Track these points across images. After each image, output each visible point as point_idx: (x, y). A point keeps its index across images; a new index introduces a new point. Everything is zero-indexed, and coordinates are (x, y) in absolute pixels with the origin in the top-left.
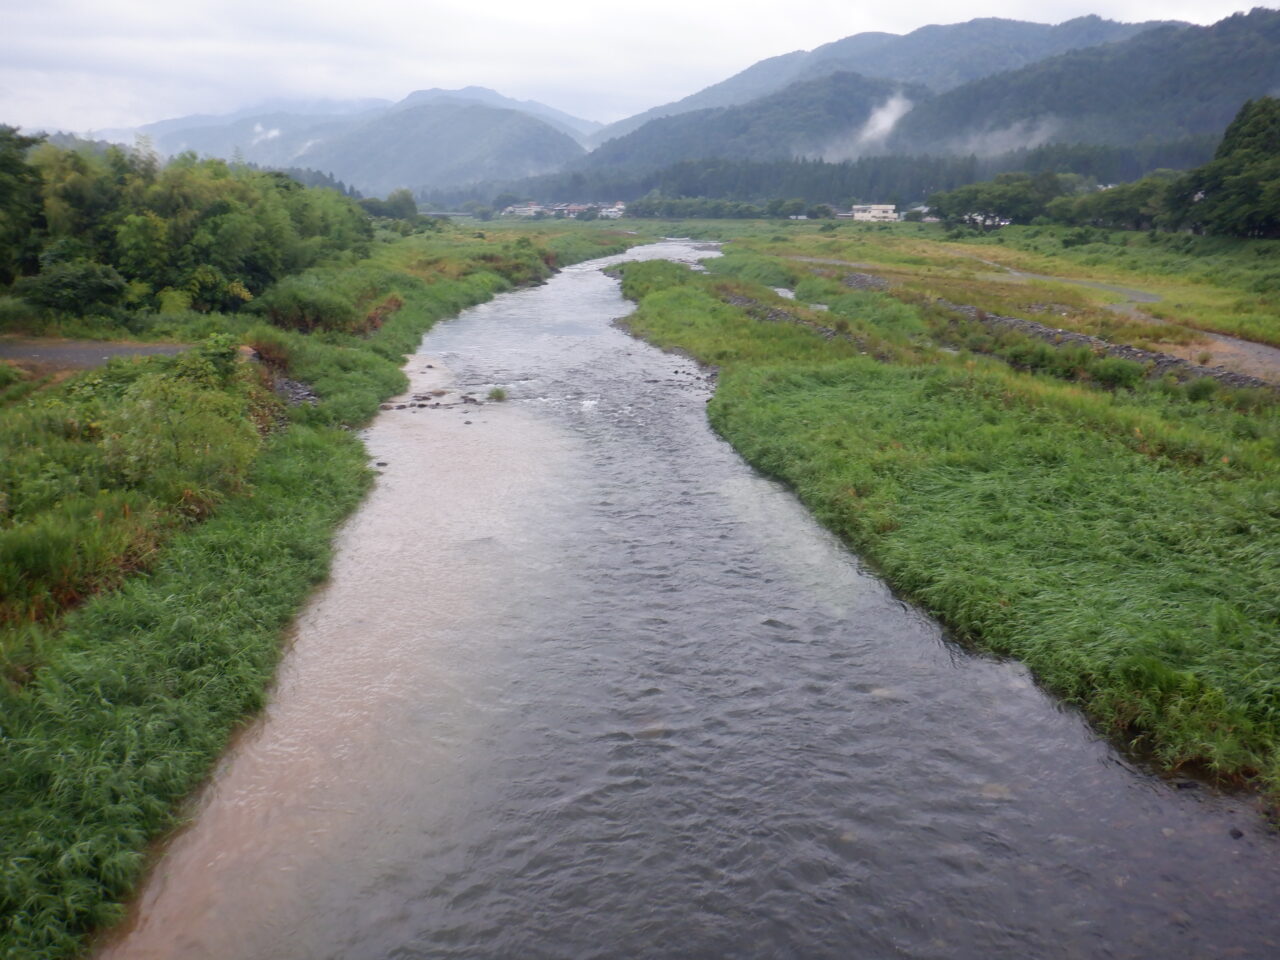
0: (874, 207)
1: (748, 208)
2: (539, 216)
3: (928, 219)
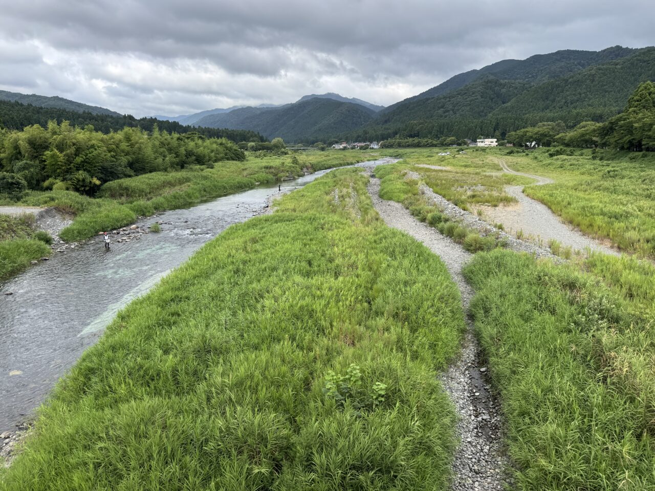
0: (486, 140)
3: (507, 145)
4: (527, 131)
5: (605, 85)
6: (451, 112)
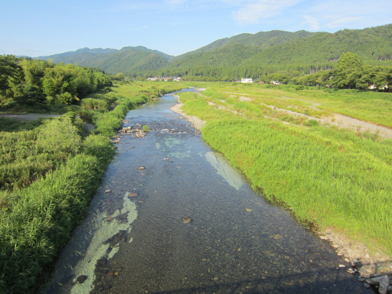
0: (247, 79)
1: (212, 79)
2: (157, 81)
3: (261, 82)
4: (274, 75)
5: (301, 51)
6: (217, 62)
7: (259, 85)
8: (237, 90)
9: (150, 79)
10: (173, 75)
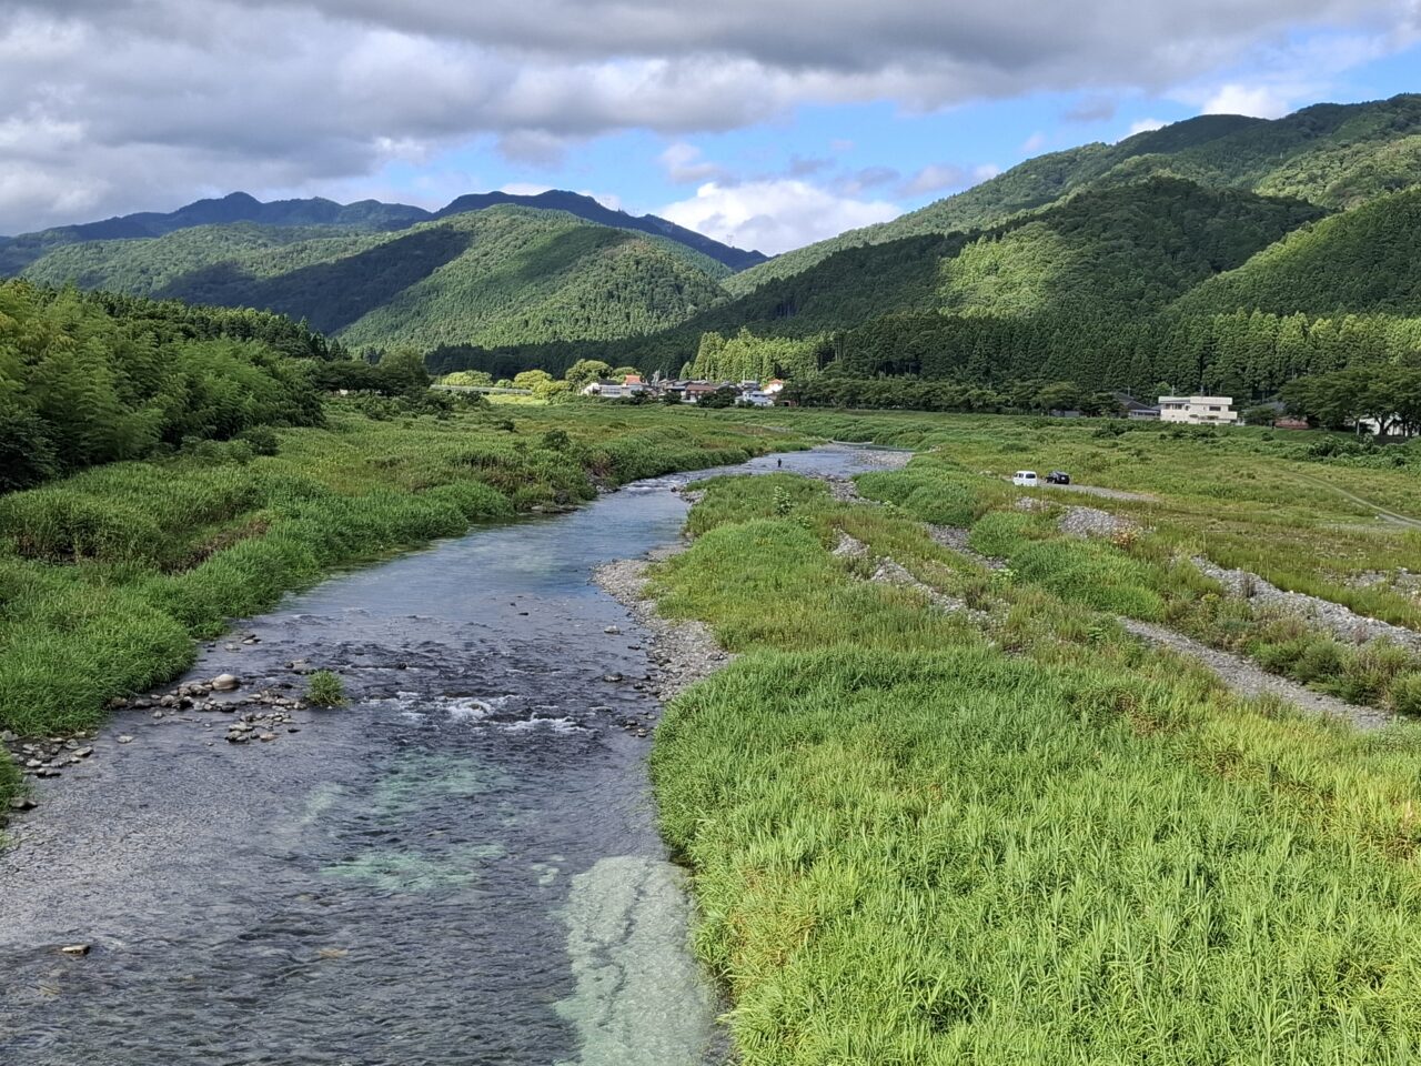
0: (1194, 399)
1: (979, 397)
2: (639, 399)
3: (1285, 421)
7: (1267, 438)
8: (1098, 469)
9: (595, 392)
10: (741, 365)
